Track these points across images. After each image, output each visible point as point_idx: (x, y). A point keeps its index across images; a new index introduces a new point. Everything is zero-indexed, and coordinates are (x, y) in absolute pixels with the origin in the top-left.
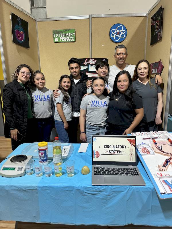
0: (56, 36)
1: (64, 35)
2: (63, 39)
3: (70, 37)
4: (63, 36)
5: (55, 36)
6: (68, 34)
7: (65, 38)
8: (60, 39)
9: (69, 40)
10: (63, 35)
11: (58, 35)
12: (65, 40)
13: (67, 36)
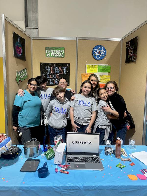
1: (55, 52)
2: (54, 55)
3: (60, 53)
5: (47, 52)
6: (58, 51)
7: (56, 54)
9: (59, 56)
12: (56, 56)
13: (58, 53)
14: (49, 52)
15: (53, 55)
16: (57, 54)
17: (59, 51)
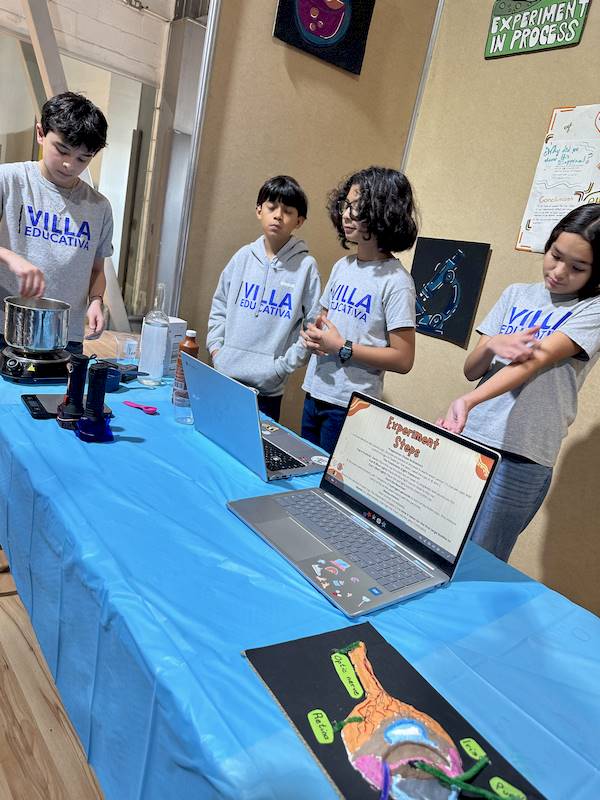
0: (500, 24)
1: (535, 20)
2: (523, 40)
3: (561, 22)
4: (531, 20)
5: (494, 30)
6: (554, 7)
7: (536, 29)
8: (515, 38)
9: (551, 40)
10: (532, 17)
11: (510, 24)
12: (533, 43)
13: (548, 23)
14: (506, 24)
15: (518, 41)
16: (546, 28)
17: (561, 6)
